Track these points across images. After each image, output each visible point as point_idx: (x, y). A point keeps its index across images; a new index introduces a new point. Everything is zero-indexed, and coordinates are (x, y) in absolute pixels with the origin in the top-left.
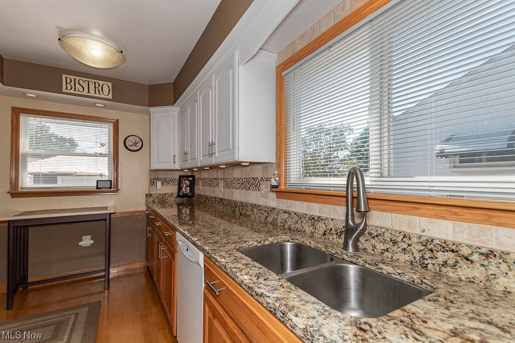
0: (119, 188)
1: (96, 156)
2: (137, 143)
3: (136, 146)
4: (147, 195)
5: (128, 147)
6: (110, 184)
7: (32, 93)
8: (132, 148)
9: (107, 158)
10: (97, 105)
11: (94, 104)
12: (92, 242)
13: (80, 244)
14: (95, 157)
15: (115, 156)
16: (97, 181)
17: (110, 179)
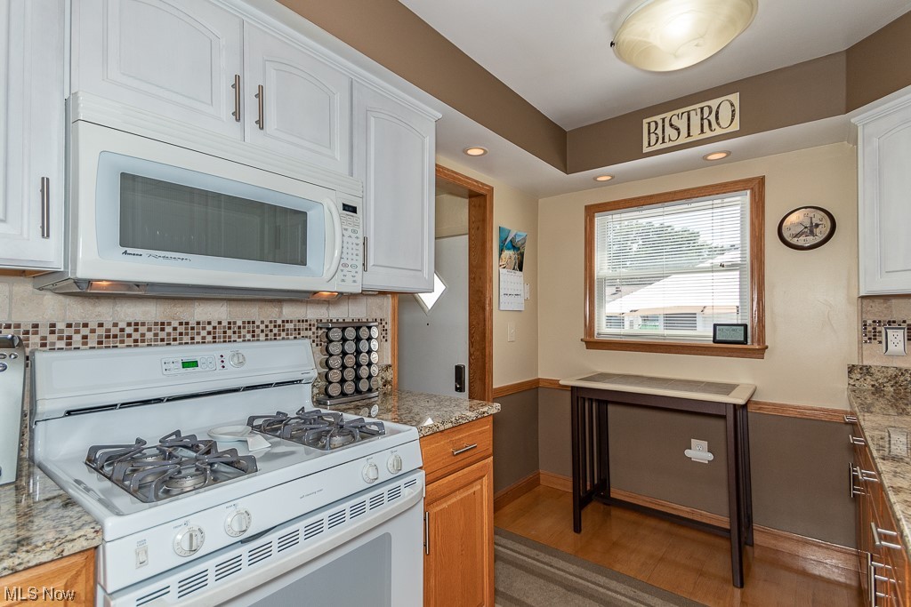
0: (766, 344)
1: (712, 271)
2: (817, 225)
3: (812, 233)
4: (851, 369)
5: (789, 239)
6: (742, 332)
7: (603, 173)
8: (801, 241)
9: (738, 273)
10: (710, 157)
11: (705, 158)
12: (710, 457)
13: (688, 453)
14: (711, 274)
15: (756, 266)
16: (715, 326)
17: (744, 322)
